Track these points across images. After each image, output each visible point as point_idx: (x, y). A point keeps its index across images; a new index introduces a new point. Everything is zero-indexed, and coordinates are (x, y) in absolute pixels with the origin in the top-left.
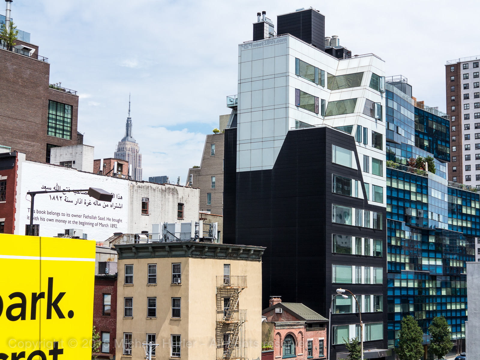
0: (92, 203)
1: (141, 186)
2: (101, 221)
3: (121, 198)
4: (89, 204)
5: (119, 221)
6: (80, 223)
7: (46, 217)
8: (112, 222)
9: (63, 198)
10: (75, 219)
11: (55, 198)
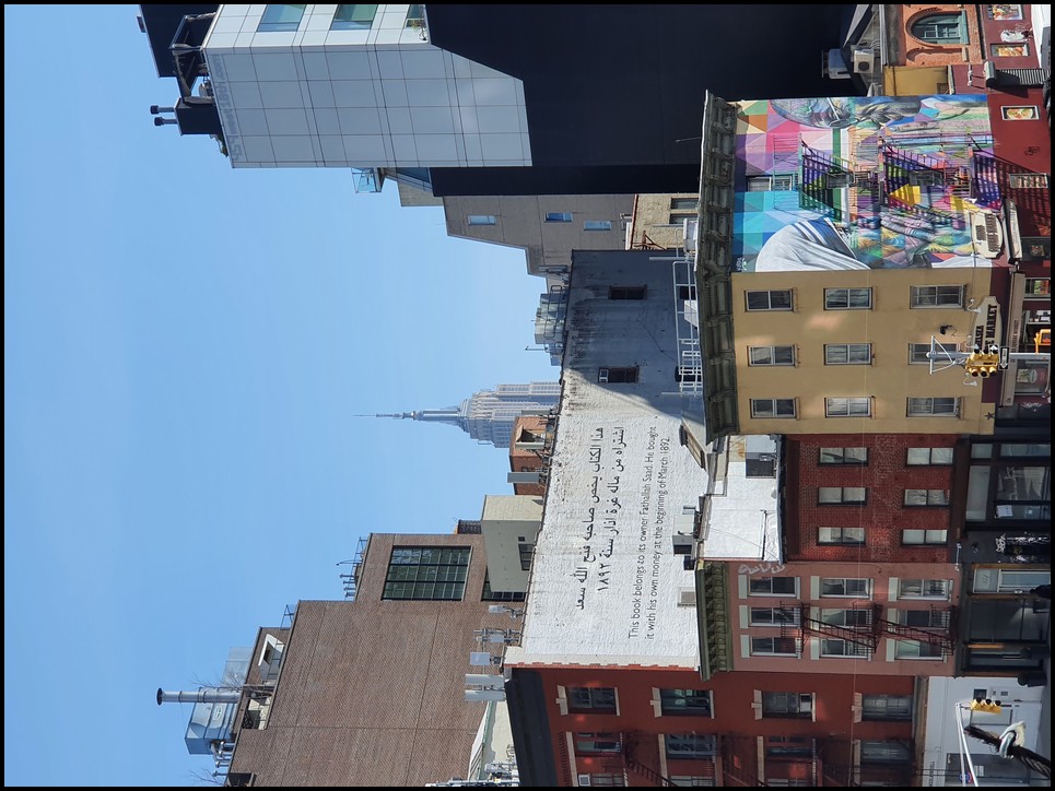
2: (655, 475)
6: (660, 520)
7: (645, 600)
8: (657, 450)
9: (604, 560)
10: (651, 531)
11: (603, 578)
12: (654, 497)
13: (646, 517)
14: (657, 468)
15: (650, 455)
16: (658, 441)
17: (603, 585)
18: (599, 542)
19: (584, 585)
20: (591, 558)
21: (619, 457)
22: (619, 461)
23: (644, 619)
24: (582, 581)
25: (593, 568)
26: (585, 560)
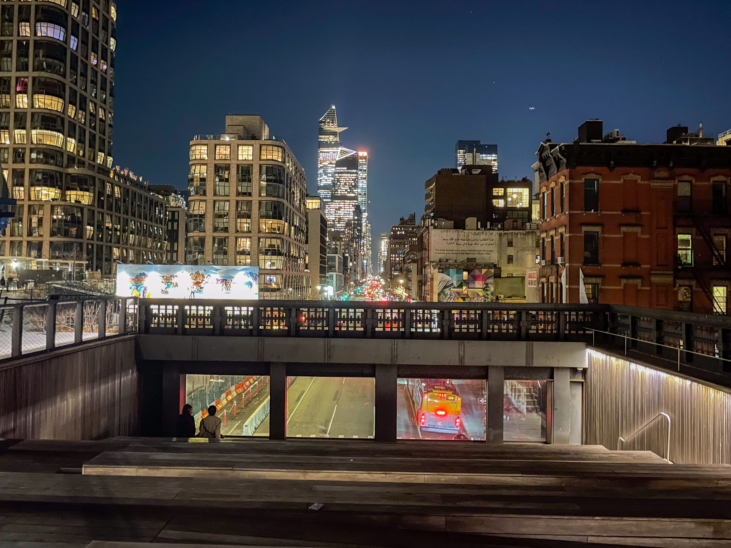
1: (507, 233)
2: (479, 252)
4: (472, 244)
5: (491, 251)
6: (466, 253)
7: (446, 252)
8: (486, 252)
9: (455, 243)
10: (463, 252)
11: (451, 243)
13: (467, 251)
17: (449, 243)
18: (460, 242)
21: (485, 244)
23: (440, 252)
24: (450, 239)
25: (453, 241)
26: (455, 240)
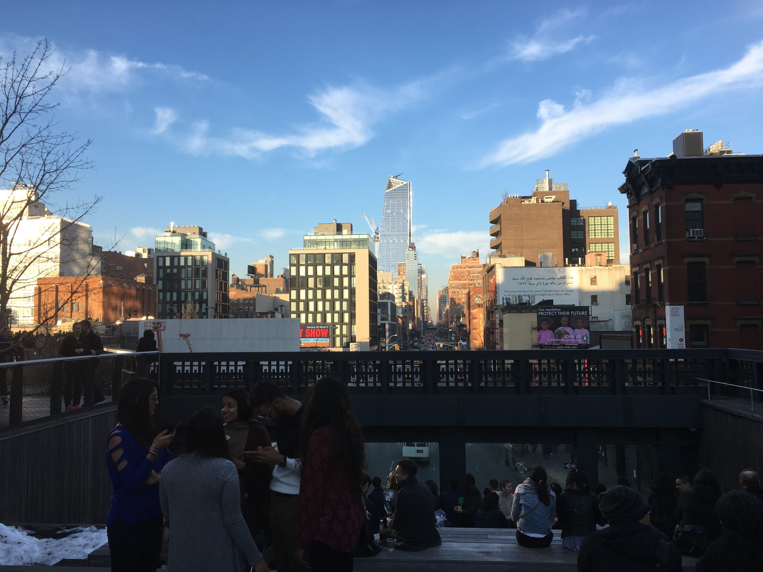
0: (549, 283)
1: (589, 269)
2: (556, 293)
3: (572, 278)
4: (547, 284)
6: (541, 295)
7: (516, 294)
8: (565, 292)
9: (528, 283)
10: (537, 293)
11: (522, 283)
12: (549, 293)
13: (542, 292)
14: (558, 293)
15: (564, 291)
16: (569, 292)
17: (520, 283)
19: (520, 279)
20: (528, 280)
21: (563, 283)
22: (561, 284)
23: (510, 293)
24: (521, 279)
26: (528, 279)
